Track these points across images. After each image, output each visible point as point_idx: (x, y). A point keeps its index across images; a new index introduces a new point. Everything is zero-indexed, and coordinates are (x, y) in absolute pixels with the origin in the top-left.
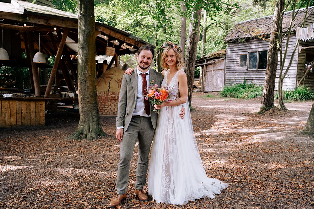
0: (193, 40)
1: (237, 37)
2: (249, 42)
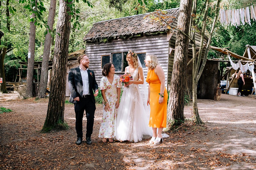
1: (98, 36)
2: (112, 42)
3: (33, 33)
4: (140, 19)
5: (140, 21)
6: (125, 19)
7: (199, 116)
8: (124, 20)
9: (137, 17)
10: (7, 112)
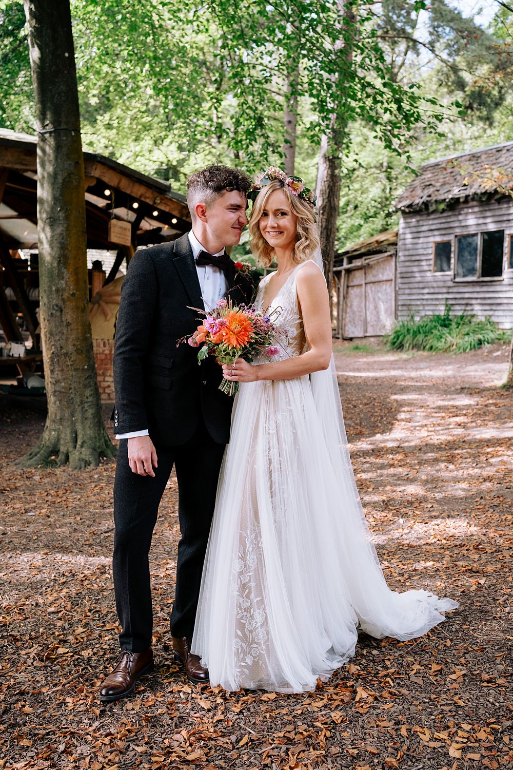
0: (329, 201)
1: (425, 199)
2: (457, 210)
8: (486, 156)
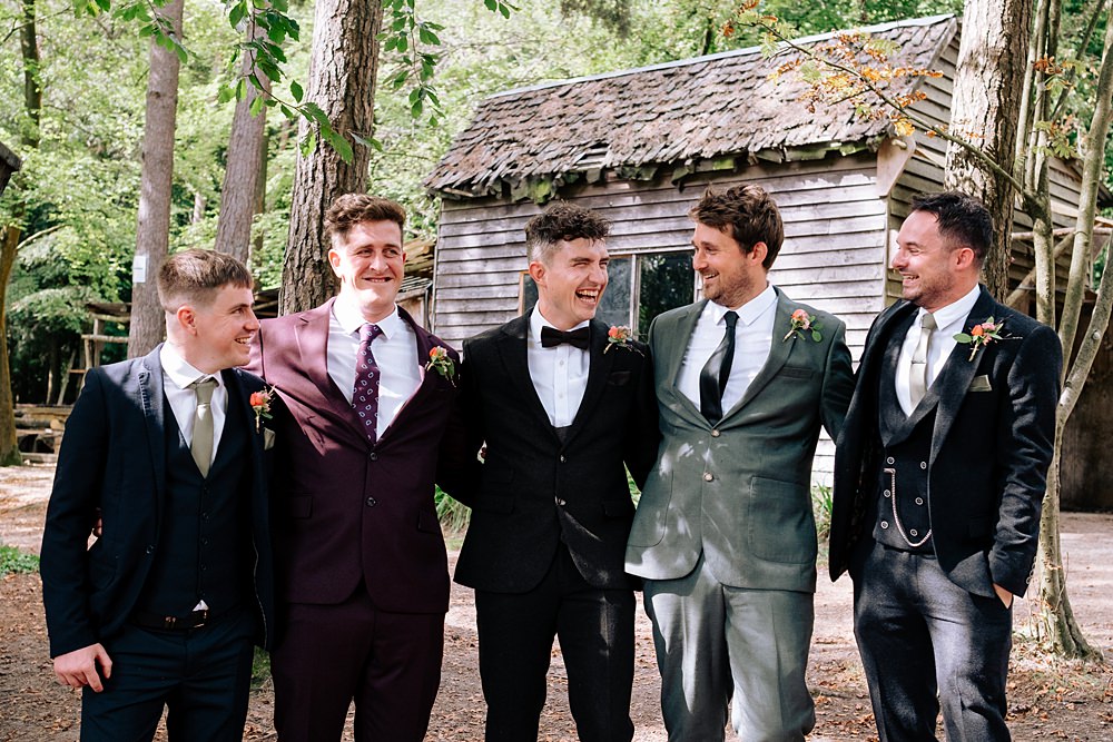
1: (503, 170)
2: (579, 201)
3: (159, 152)
4: (732, 79)
5: (731, 87)
6: (649, 76)
7: (1068, 615)
8: (642, 85)
9: (714, 64)
10: (25, 571)
